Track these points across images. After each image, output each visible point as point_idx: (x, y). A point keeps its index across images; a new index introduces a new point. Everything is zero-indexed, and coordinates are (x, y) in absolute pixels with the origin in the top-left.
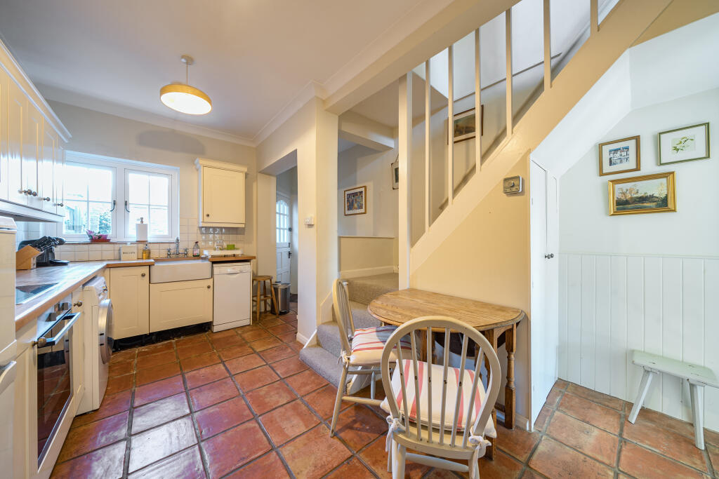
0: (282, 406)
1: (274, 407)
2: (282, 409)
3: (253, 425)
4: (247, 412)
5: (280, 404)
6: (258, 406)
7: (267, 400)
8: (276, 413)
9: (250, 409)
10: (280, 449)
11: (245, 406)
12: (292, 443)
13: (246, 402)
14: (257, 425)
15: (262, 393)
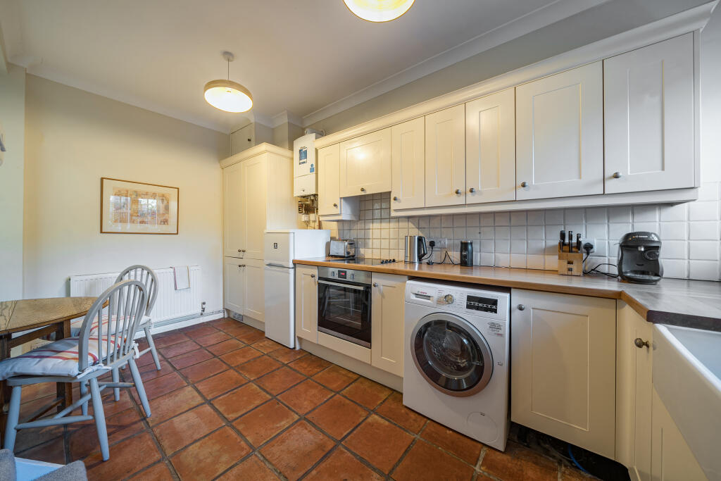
0: (196, 441)
1: (207, 438)
2: (196, 436)
3: (230, 416)
4: (240, 427)
5: (198, 444)
6: (228, 436)
7: (217, 447)
8: (205, 431)
9: (239, 432)
10: (203, 401)
11: (245, 433)
12: (192, 407)
13: (246, 441)
14: (226, 416)
15: (225, 458)
